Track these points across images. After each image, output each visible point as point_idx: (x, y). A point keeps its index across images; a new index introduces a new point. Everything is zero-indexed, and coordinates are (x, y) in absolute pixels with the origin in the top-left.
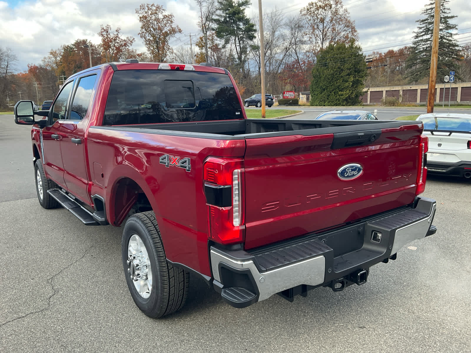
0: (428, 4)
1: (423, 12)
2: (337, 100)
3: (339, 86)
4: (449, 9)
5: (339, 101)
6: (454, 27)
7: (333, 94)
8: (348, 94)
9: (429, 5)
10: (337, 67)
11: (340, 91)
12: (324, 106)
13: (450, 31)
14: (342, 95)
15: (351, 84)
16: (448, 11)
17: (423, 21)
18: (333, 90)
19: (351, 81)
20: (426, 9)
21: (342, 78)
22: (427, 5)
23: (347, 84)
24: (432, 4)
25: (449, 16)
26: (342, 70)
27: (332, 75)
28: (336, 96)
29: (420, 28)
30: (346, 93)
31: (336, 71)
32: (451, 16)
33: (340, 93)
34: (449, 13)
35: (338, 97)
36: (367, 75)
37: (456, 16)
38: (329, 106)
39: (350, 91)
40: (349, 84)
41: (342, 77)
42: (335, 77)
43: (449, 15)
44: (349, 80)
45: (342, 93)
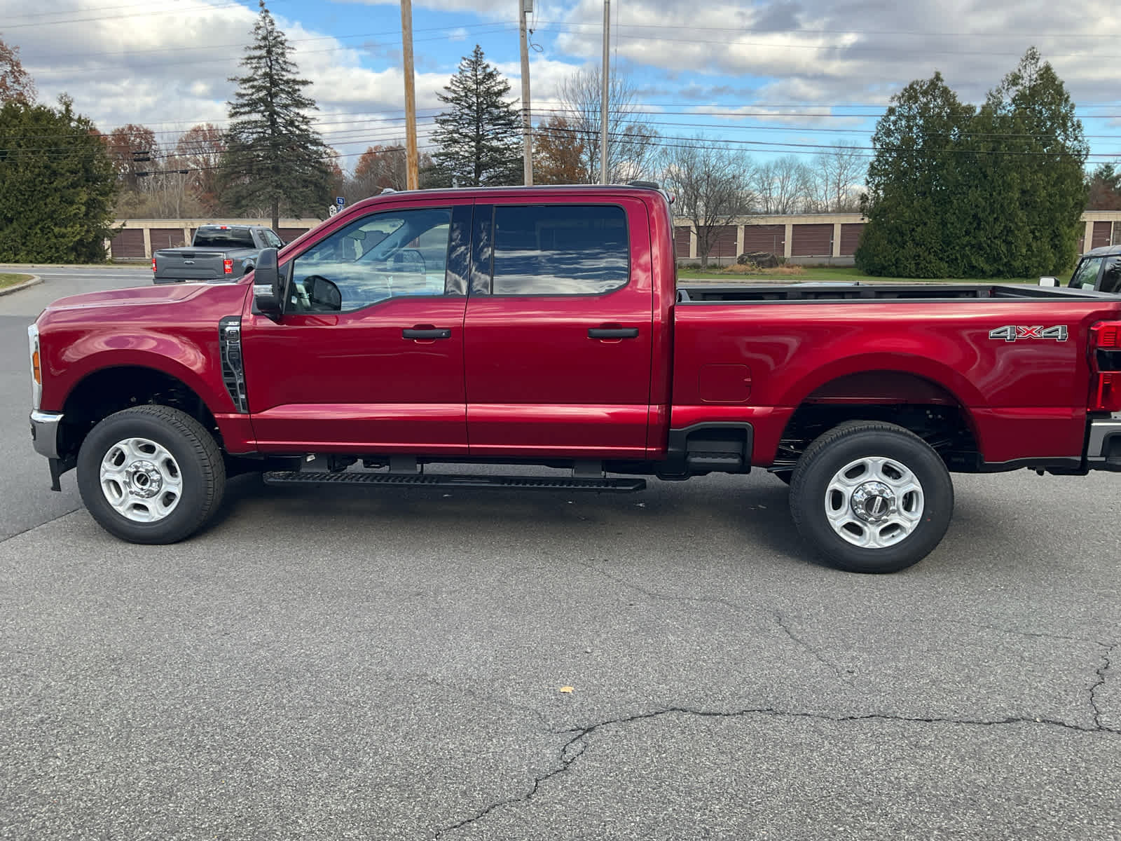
0: (252, 46)
1: (244, 61)
2: (52, 248)
3: (54, 212)
4: (294, 65)
5: (57, 250)
6: (310, 104)
7: (39, 231)
8: (78, 233)
9: (255, 48)
10: (41, 164)
11: (56, 225)
12: (17, 262)
13: (305, 112)
14: (63, 236)
15: (83, 209)
16: (294, 69)
17: (245, 81)
18: (37, 224)
19: (83, 201)
20: (246, 56)
21: (58, 194)
22: (250, 48)
23: (72, 210)
24: (260, 47)
25: (297, 79)
26: (54, 173)
27: (31, 185)
28: (48, 239)
29: (241, 96)
30: (74, 232)
31: (39, 175)
32: (300, 80)
33: (56, 230)
34: (298, 73)
35: (54, 240)
36: (114, 189)
37: (311, 83)
38: (31, 262)
39: (82, 226)
40: (79, 209)
41: (56, 190)
42: (39, 188)
43: (299, 78)
44: (77, 199)
45: (63, 230)
